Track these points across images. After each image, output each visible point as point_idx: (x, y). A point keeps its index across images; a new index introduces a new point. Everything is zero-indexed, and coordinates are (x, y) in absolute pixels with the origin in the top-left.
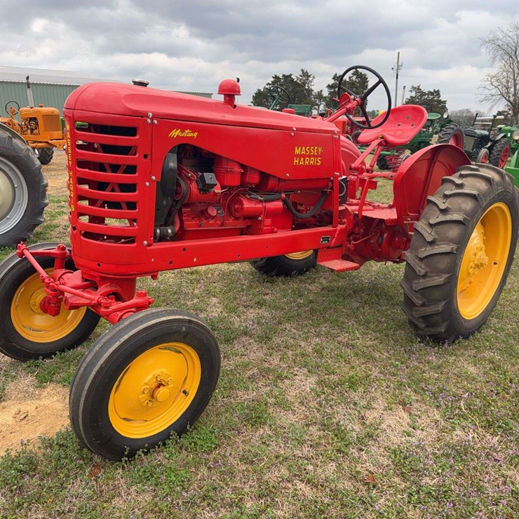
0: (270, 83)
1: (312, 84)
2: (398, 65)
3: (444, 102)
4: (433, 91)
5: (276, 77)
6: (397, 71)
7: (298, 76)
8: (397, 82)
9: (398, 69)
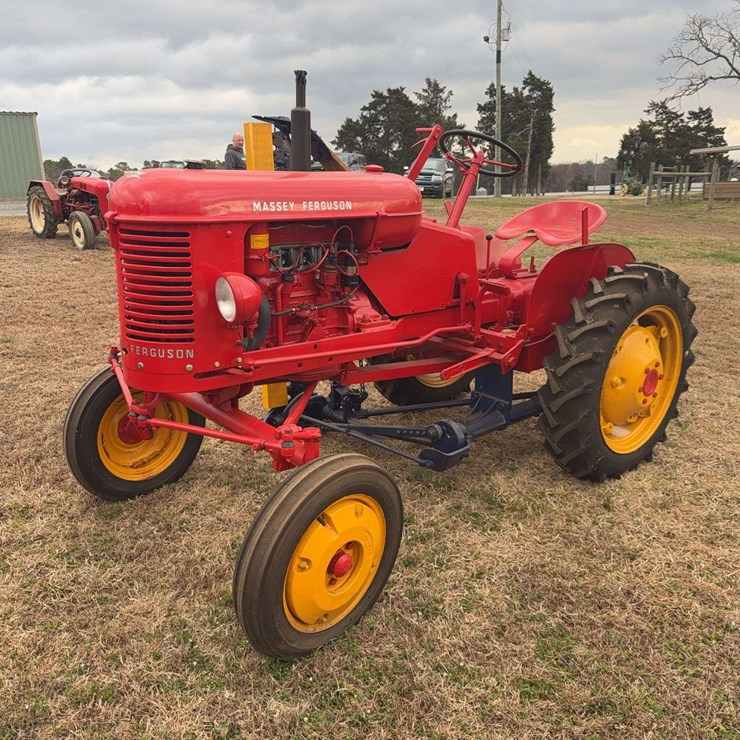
0: (367, 106)
1: (448, 104)
2: (499, 31)
3: (721, 131)
4: (697, 111)
5: (377, 95)
6: (499, 45)
7: (421, 92)
8: (498, 71)
9: (499, 39)
